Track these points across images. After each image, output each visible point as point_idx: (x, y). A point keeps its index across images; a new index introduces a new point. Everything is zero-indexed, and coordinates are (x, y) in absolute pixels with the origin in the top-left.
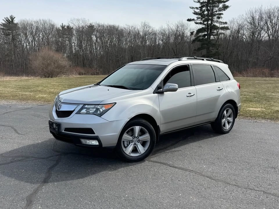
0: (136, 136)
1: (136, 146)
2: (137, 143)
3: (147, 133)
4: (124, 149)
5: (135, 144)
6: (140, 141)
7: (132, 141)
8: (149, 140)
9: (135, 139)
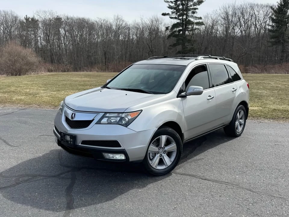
0: (162, 147)
1: (161, 157)
2: (163, 154)
3: (174, 143)
4: (150, 162)
5: (161, 155)
6: (166, 152)
7: (158, 153)
8: (176, 150)
9: (161, 150)
